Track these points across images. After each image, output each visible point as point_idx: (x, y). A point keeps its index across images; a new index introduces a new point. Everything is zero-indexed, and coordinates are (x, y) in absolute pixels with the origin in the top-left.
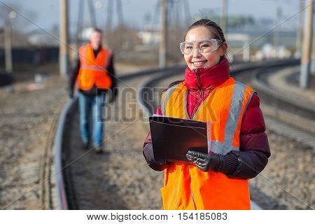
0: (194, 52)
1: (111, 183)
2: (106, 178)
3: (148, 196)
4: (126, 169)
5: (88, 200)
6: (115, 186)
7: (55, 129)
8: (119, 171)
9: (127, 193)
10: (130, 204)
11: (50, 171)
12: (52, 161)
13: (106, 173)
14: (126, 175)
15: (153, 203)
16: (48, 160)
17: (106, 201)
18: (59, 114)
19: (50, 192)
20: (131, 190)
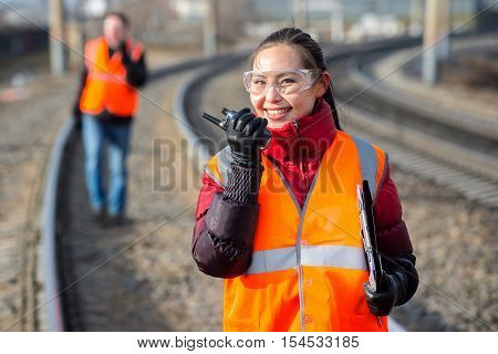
0: (269, 93)
1: (139, 277)
2: (130, 267)
3: (202, 300)
4: (163, 247)
5: (100, 314)
6: (146, 281)
7: (43, 174)
8: (152, 252)
9: (167, 295)
10: (173, 320)
11: (36, 257)
12: (38, 238)
13: (129, 256)
14: (165, 258)
15: (211, 315)
16: (31, 236)
17: (131, 315)
18: (50, 147)
19: (36, 302)
20: (174, 288)
